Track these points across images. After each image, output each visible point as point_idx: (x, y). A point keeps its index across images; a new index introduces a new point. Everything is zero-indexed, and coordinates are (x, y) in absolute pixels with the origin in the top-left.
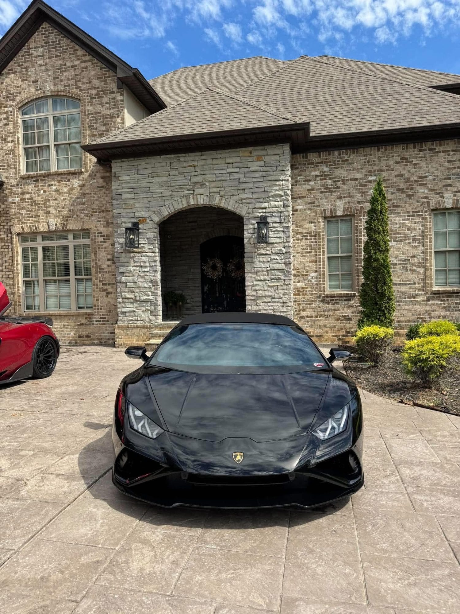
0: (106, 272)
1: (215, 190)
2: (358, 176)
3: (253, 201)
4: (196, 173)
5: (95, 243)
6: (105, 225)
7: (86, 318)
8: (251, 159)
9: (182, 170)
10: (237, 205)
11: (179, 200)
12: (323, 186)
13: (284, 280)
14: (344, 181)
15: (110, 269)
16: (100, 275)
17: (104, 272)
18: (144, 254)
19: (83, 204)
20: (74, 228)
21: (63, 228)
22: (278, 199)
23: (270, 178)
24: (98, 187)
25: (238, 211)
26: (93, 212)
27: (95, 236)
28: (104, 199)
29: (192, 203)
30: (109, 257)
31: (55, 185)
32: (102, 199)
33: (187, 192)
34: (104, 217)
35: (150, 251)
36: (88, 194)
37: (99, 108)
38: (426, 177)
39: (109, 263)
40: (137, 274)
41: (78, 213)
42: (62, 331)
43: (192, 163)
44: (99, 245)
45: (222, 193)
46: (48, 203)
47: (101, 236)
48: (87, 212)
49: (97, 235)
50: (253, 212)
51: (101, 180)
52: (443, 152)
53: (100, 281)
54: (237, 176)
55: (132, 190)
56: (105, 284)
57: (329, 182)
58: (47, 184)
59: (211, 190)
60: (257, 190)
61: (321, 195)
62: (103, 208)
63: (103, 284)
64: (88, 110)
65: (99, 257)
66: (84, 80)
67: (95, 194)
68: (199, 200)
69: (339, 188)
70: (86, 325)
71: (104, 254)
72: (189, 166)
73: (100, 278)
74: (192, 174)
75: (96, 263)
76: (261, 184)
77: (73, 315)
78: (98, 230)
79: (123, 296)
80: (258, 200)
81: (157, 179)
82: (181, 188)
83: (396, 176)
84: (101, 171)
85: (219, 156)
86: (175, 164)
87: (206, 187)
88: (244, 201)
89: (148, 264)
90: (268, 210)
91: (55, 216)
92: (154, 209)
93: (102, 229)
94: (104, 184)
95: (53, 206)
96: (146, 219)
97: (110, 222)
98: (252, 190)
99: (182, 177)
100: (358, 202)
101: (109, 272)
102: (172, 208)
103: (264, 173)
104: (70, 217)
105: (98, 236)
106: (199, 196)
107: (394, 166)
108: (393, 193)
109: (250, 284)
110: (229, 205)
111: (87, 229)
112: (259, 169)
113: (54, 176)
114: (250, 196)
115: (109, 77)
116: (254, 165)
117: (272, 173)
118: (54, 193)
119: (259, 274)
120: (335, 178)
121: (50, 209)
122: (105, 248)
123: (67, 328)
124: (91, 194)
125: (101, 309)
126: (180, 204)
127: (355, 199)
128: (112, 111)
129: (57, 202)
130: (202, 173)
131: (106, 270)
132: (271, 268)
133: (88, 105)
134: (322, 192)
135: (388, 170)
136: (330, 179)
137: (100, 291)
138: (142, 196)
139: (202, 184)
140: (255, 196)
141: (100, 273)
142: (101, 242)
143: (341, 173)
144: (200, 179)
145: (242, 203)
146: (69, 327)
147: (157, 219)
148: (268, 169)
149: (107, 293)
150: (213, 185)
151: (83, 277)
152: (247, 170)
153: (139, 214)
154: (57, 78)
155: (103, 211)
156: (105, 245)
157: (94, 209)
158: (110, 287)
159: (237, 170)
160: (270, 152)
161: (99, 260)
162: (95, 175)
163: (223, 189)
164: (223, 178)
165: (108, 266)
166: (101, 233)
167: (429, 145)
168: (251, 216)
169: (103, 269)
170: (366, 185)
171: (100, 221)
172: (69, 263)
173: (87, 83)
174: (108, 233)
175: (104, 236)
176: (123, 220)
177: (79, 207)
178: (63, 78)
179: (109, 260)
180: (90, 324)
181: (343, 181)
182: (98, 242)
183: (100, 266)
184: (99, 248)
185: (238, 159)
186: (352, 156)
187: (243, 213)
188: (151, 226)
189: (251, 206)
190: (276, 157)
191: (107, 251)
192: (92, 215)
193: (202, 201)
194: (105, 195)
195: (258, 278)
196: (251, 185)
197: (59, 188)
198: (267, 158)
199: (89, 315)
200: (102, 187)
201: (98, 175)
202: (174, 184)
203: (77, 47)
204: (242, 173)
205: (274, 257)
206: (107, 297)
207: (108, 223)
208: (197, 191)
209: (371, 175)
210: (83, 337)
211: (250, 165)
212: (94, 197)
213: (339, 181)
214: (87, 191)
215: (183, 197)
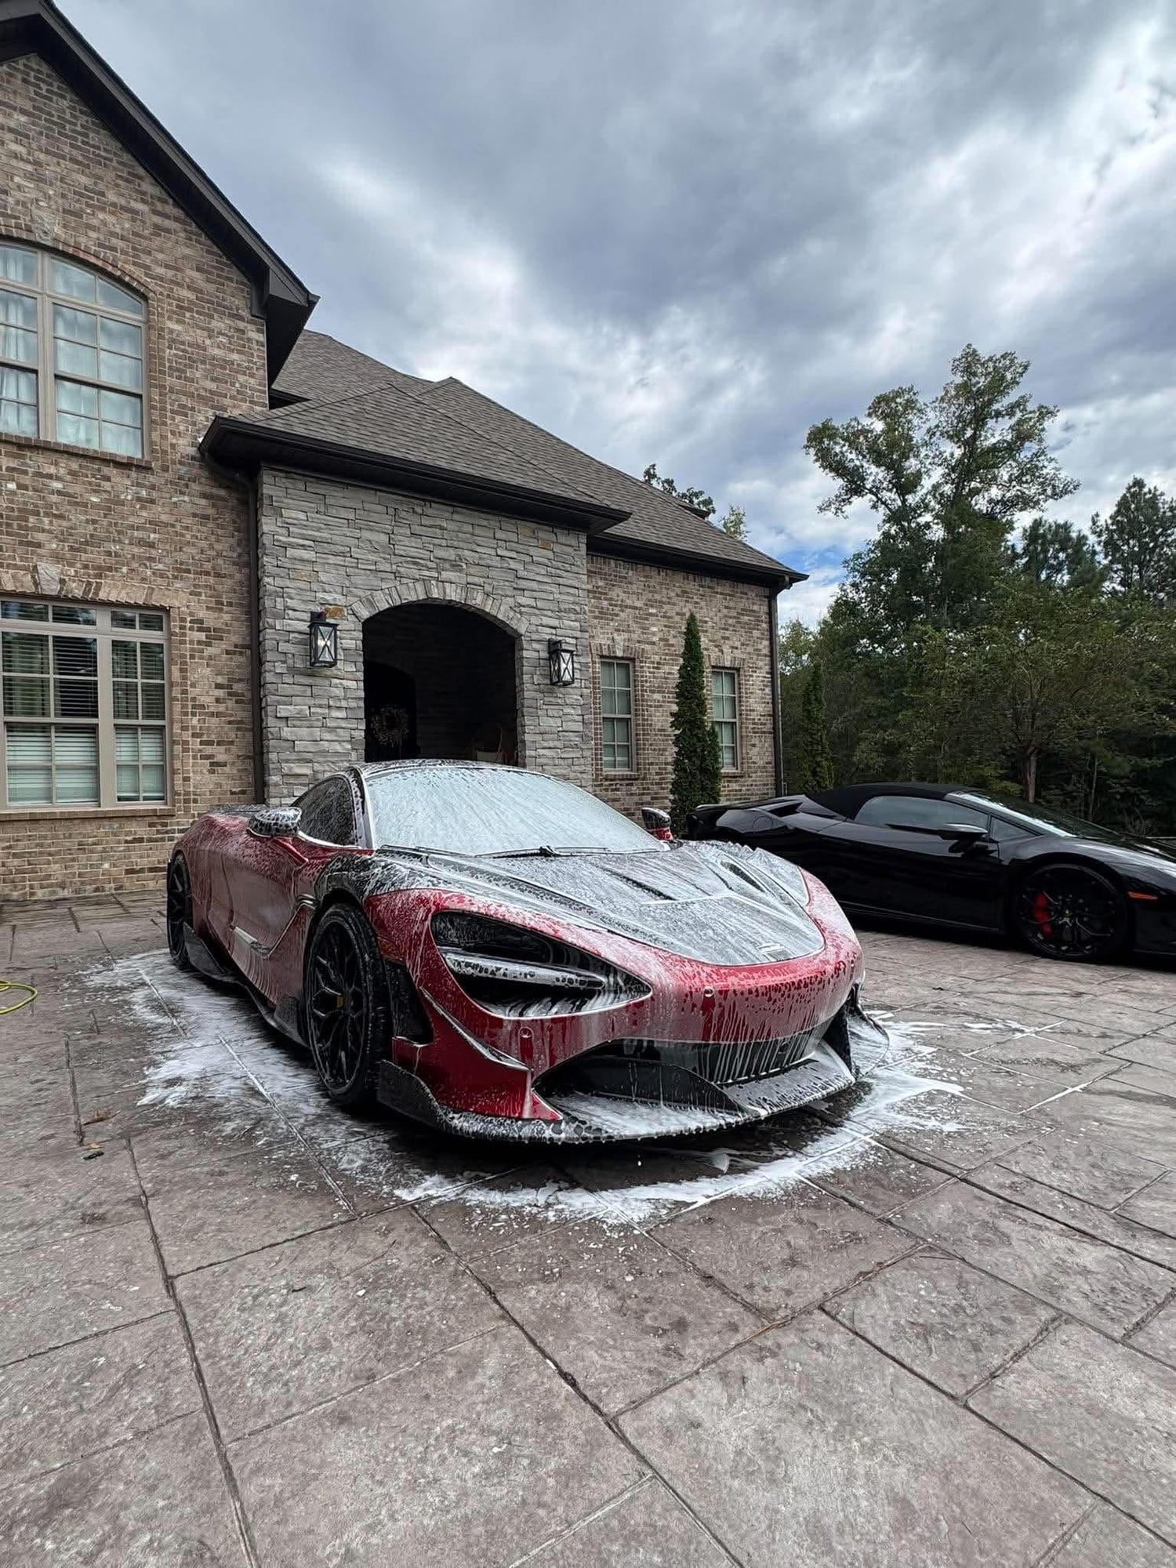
0: (212, 715)
1: (476, 580)
2: (638, 604)
3: (536, 611)
4: (444, 543)
5: (184, 642)
6: (213, 605)
7: (151, 825)
8: (534, 542)
9: (417, 529)
10: (512, 614)
11: (411, 585)
12: (597, 607)
13: (582, 750)
14: (623, 607)
15: (221, 708)
16: (195, 721)
17: (206, 714)
18: (338, 681)
19: (152, 545)
20: (123, 598)
21: (87, 592)
22: (573, 616)
23: (560, 581)
24: (195, 515)
25: (514, 624)
26: (179, 570)
27: (182, 628)
28: (211, 547)
29: (435, 596)
30: (220, 680)
31: (58, 479)
32: (204, 544)
33: (426, 573)
34: (210, 587)
35: (350, 676)
36: (166, 525)
37: (200, 336)
38: (706, 622)
39: (220, 693)
40: (320, 724)
41: (135, 565)
42: (73, 860)
43: (438, 522)
44: (192, 650)
45: (488, 588)
46: (32, 519)
47: (200, 630)
48: (161, 566)
49: (188, 625)
50: (537, 631)
51: (203, 502)
52: (721, 594)
53: (193, 735)
54: (513, 565)
55: (311, 543)
56: (210, 743)
57: (605, 603)
58: (31, 470)
59: (470, 579)
60: (543, 595)
61: (596, 621)
62: (208, 566)
63: (201, 743)
64: (171, 331)
65: (192, 676)
66: (160, 256)
67: (187, 528)
68: (448, 591)
69: (617, 615)
70: (150, 840)
71: (207, 671)
72: (431, 526)
73: (194, 727)
74: (437, 541)
75: (185, 692)
76: (548, 588)
77: (110, 818)
78: (191, 614)
79: (286, 771)
80: (545, 612)
81: (367, 535)
82: (415, 563)
83: (677, 614)
84: (203, 480)
85: (485, 523)
86: (403, 514)
87: (461, 571)
88: (523, 609)
89: (344, 704)
90: (559, 632)
91: (57, 558)
92: (360, 593)
93: (202, 614)
94: (210, 511)
95: (50, 532)
96: (341, 610)
97: (225, 601)
98: (536, 594)
99: (418, 542)
100: (639, 642)
101: (218, 715)
102: (396, 596)
103: (553, 571)
104: (110, 569)
105: (191, 629)
106: (447, 584)
107: (675, 600)
108: (675, 637)
109: (533, 753)
110: (500, 610)
111: (162, 609)
112: (546, 561)
113: (55, 456)
114: (532, 602)
115: (231, 280)
116: (539, 555)
117: (565, 574)
118: (54, 498)
119: (546, 736)
120: (611, 599)
121: (41, 537)
122: (210, 658)
123: (92, 852)
124: (173, 526)
125: (195, 801)
126: (413, 593)
127: (635, 636)
128: (235, 356)
129: (65, 523)
130: (456, 544)
131: (212, 709)
132: (565, 728)
133: (170, 318)
134: (596, 617)
135: (669, 603)
136: (605, 599)
137: (194, 757)
138: (332, 560)
139: (455, 566)
140: (540, 604)
141: (194, 714)
142: (199, 642)
143: (618, 593)
144: (451, 554)
145: (521, 613)
146: (99, 848)
147: (365, 614)
148: (560, 565)
149: (212, 764)
150: (472, 570)
151: (141, 721)
152: (528, 559)
153: (328, 597)
154: (77, 214)
155: (207, 573)
156: (209, 651)
157: (182, 563)
158: (222, 749)
159: (514, 555)
160: (562, 539)
161: (193, 685)
162: (187, 486)
163: (490, 581)
164: (490, 562)
165: (218, 700)
166: (201, 621)
167: (707, 581)
168: (535, 636)
169: (203, 707)
170: (647, 619)
171: (199, 594)
172: (96, 683)
173: (167, 266)
174: (219, 625)
175: (208, 630)
176: (290, 603)
177: (136, 550)
178: (94, 222)
179: (218, 686)
180: (163, 839)
181: (621, 606)
182: (191, 642)
183: (194, 699)
184: (192, 657)
185: (514, 537)
186: (630, 573)
187: (522, 630)
188: (352, 626)
189: (534, 620)
190: (570, 550)
191: (215, 666)
192: (175, 577)
193: (453, 594)
194: (213, 538)
195: (546, 744)
196: (534, 585)
197: (76, 489)
198: (557, 548)
199: (159, 817)
200: (206, 517)
201: (195, 487)
202: (402, 553)
203: (141, 171)
204: (520, 561)
205: (567, 710)
206: (212, 772)
207: (218, 602)
208: (445, 575)
209: (652, 606)
210: (142, 871)
211: (532, 551)
212: (182, 535)
213: (616, 605)
214: (164, 518)
215: (418, 580)
